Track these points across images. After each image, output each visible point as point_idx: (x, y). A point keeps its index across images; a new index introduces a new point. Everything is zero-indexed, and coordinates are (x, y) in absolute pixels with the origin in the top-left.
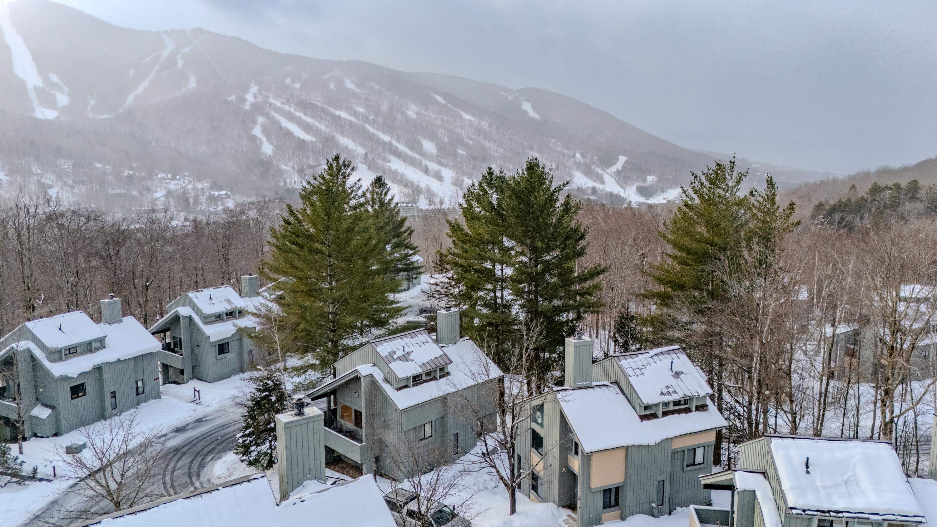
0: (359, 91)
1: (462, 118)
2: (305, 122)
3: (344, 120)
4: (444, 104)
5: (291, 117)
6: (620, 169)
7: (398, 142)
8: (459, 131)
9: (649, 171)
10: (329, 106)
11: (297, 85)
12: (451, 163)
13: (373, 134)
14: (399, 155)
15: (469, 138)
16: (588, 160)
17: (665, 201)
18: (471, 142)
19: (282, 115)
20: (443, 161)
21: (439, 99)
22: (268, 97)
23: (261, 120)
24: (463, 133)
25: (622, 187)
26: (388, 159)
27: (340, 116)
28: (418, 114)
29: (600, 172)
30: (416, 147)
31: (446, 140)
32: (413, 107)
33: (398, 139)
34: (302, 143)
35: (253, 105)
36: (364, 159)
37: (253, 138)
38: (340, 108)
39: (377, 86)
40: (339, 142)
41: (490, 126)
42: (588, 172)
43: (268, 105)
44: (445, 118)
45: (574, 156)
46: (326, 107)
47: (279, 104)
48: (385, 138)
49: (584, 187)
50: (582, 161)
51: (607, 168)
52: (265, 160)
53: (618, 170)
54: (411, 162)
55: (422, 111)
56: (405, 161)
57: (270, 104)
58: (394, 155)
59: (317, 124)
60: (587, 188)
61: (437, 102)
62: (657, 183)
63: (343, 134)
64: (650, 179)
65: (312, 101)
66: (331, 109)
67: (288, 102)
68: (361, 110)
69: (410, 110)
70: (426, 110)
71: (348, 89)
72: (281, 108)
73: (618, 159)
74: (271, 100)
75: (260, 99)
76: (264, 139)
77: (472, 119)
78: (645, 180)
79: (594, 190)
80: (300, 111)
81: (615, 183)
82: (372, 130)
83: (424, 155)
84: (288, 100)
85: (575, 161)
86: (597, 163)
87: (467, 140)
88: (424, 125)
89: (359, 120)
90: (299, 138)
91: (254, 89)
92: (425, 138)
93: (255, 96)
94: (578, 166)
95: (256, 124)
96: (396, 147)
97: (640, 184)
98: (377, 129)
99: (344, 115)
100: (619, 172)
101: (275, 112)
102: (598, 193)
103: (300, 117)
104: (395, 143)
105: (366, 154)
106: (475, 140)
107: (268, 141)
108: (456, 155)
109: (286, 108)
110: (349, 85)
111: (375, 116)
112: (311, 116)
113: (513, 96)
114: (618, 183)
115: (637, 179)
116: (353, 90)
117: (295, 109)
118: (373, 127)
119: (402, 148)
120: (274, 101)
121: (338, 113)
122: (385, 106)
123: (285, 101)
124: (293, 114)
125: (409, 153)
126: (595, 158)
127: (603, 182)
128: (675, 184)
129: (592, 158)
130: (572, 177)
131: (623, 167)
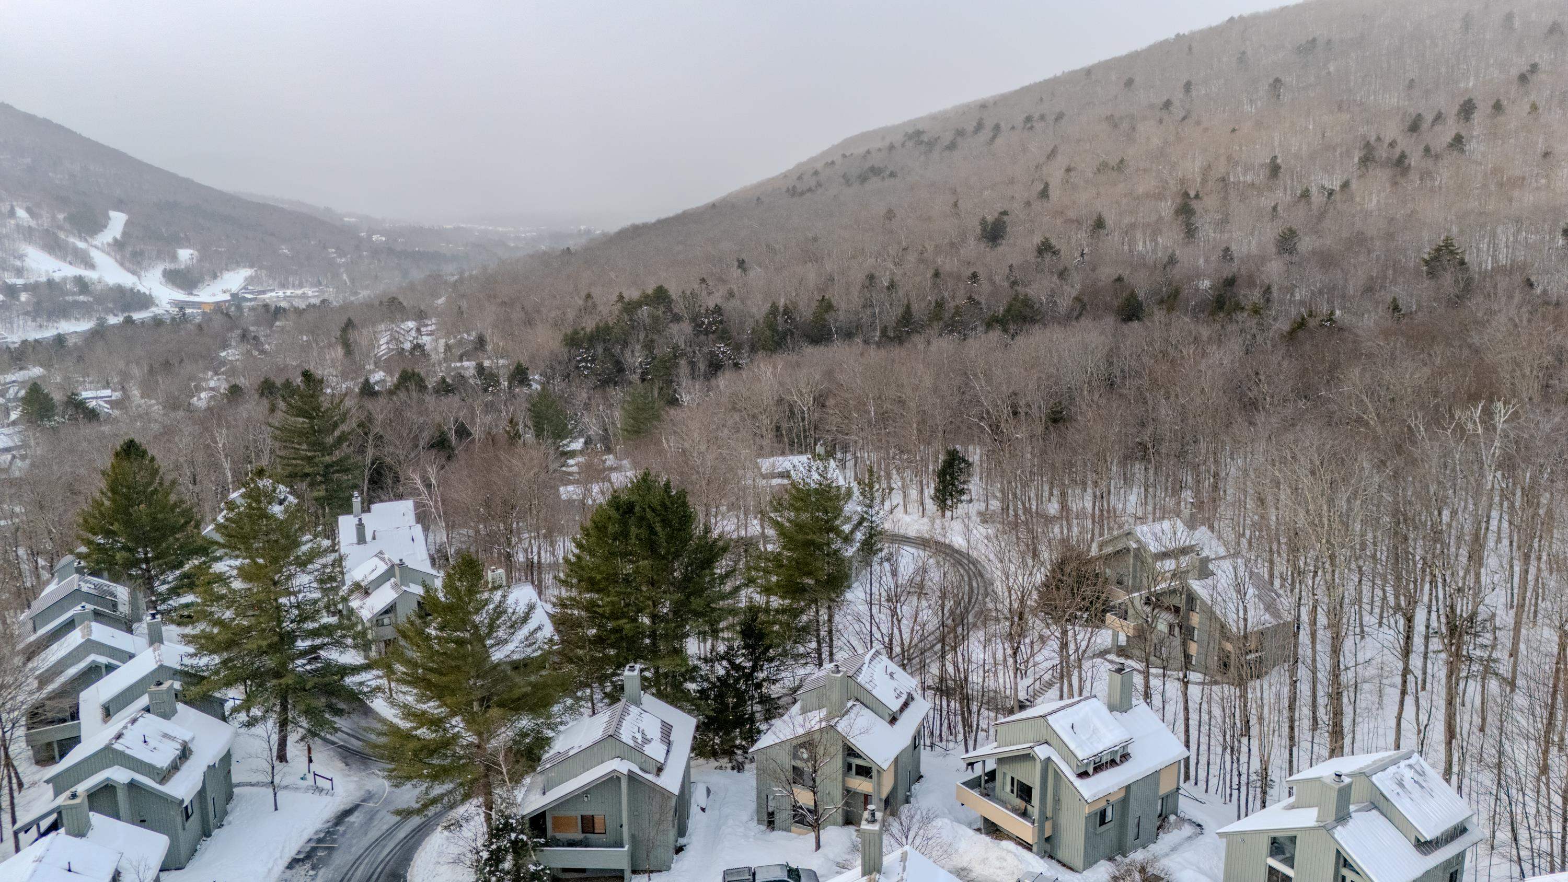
6: (118, 237)
9: (177, 241)
16: (46, 222)
17: (227, 297)
25: (134, 273)
29: (81, 245)
42: (54, 246)
45: (12, 213)
49: (57, 276)
50: (33, 223)
51: (92, 236)
53: (115, 240)
60: (65, 279)
62: (200, 260)
64: (185, 255)
73: (108, 218)
78: (174, 258)
79: (82, 285)
81: (116, 265)
85: (18, 225)
86: (67, 226)
94: (28, 234)
97: (169, 266)
100: (118, 245)
102: (92, 288)
114: (123, 265)
115: (160, 256)
126: (61, 216)
127: (92, 266)
128: (233, 261)
129: (54, 218)
130: (21, 257)
131: (125, 234)
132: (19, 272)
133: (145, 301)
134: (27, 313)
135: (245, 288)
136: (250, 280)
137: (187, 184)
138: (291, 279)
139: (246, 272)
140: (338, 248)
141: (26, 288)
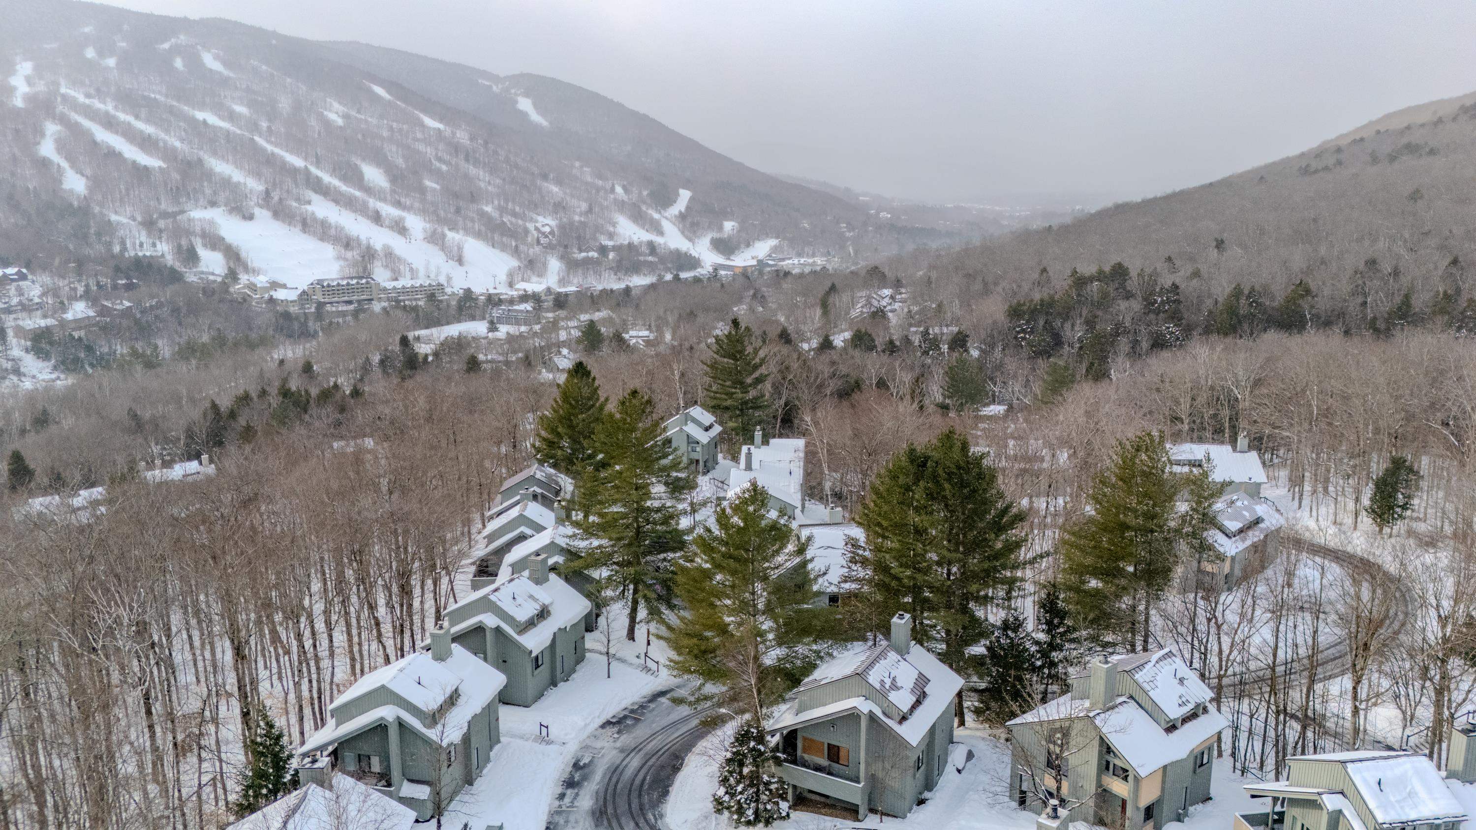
0: (232, 75)
1: (422, 125)
2: (141, 132)
3: (214, 128)
4: (389, 101)
5: (110, 123)
6: (683, 210)
7: (318, 167)
8: (421, 147)
9: (725, 215)
10: (178, 101)
11: (111, 62)
12: (417, 205)
13: (273, 154)
14: (324, 191)
15: (440, 160)
16: (634, 197)
17: (754, 262)
18: (444, 168)
19: (92, 119)
20: (403, 200)
21: (379, 91)
22: (58, 85)
23: (52, 128)
24: (429, 151)
25: (690, 240)
26: (307, 198)
27: (205, 122)
28: (346, 117)
29: (656, 216)
30: (354, 177)
31: (400, 162)
32: (336, 105)
33: (318, 163)
34: (141, 173)
35: (30, 99)
36: (264, 199)
37: (44, 164)
38: (202, 106)
39: (264, 67)
40: (211, 170)
41: (472, 139)
42: (638, 217)
43: (59, 99)
44: (395, 125)
45: (613, 190)
46: (175, 103)
47: (81, 99)
48: (297, 162)
49: (635, 240)
50: (625, 198)
51: (664, 209)
52: (76, 204)
53: (680, 212)
54: (348, 203)
55: (353, 113)
56: (336, 202)
57: (65, 98)
58: (316, 192)
59: (162, 135)
60: (641, 243)
61: (377, 98)
62: (739, 231)
63: (215, 153)
64: (729, 226)
65: (146, 94)
66: (186, 108)
67: (99, 93)
68: (240, 109)
69: (330, 111)
70: (359, 112)
71: (211, 70)
72: (89, 106)
73: (677, 195)
74: (63, 90)
75: (41, 87)
76: (64, 164)
77: (441, 126)
78: (720, 228)
79: (652, 247)
80: (124, 111)
81: (679, 234)
82: (270, 148)
83: (368, 190)
84: (98, 90)
85: (615, 199)
86: (649, 201)
87: (438, 165)
88: (360, 137)
89: (240, 128)
90: (134, 163)
91: (25, 68)
92: (364, 159)
93: (29, 80)
94: (621, 206)
95: (43, 135)
96: (317, 177)
97: (716, 235)
98: (276, 145)
99: (212, 119)
100: (682, 217)
101: (76, 112)
102: (658, 251)
103: (129, 124)
104: (313, 170)
105: (267, 192)
106: (450, 164)
107: (72, 167)
108: (423, 190)
109: (98, 105)
110: (210, 61)
111: (270, 120)
112: (148, 121)
113: (500, 86)
114: (683, 233)
115: (710, 227)
116: (220, 73)
117: (116, 108)
118: (268, 142)
119: (327, 178)
120: (72, 93)
121: (200, 115)
122: (285, 104)
123: (92, 91)
124: (114, 117)
125: (344, 188)
126: (645, 193)
127: (661, 233)
128: (763, 233)
129: (640, 193)
130: (614, 225)
131: (688, 208)
132: (611, 236)
133: (693, 263)
134: (611, 268)
135: (770, 256)
136: (775, 249)
137: (740, 168)
138: (806, 249)
139: (772, 242)
140: (848, 224)
141: (614, 248)
